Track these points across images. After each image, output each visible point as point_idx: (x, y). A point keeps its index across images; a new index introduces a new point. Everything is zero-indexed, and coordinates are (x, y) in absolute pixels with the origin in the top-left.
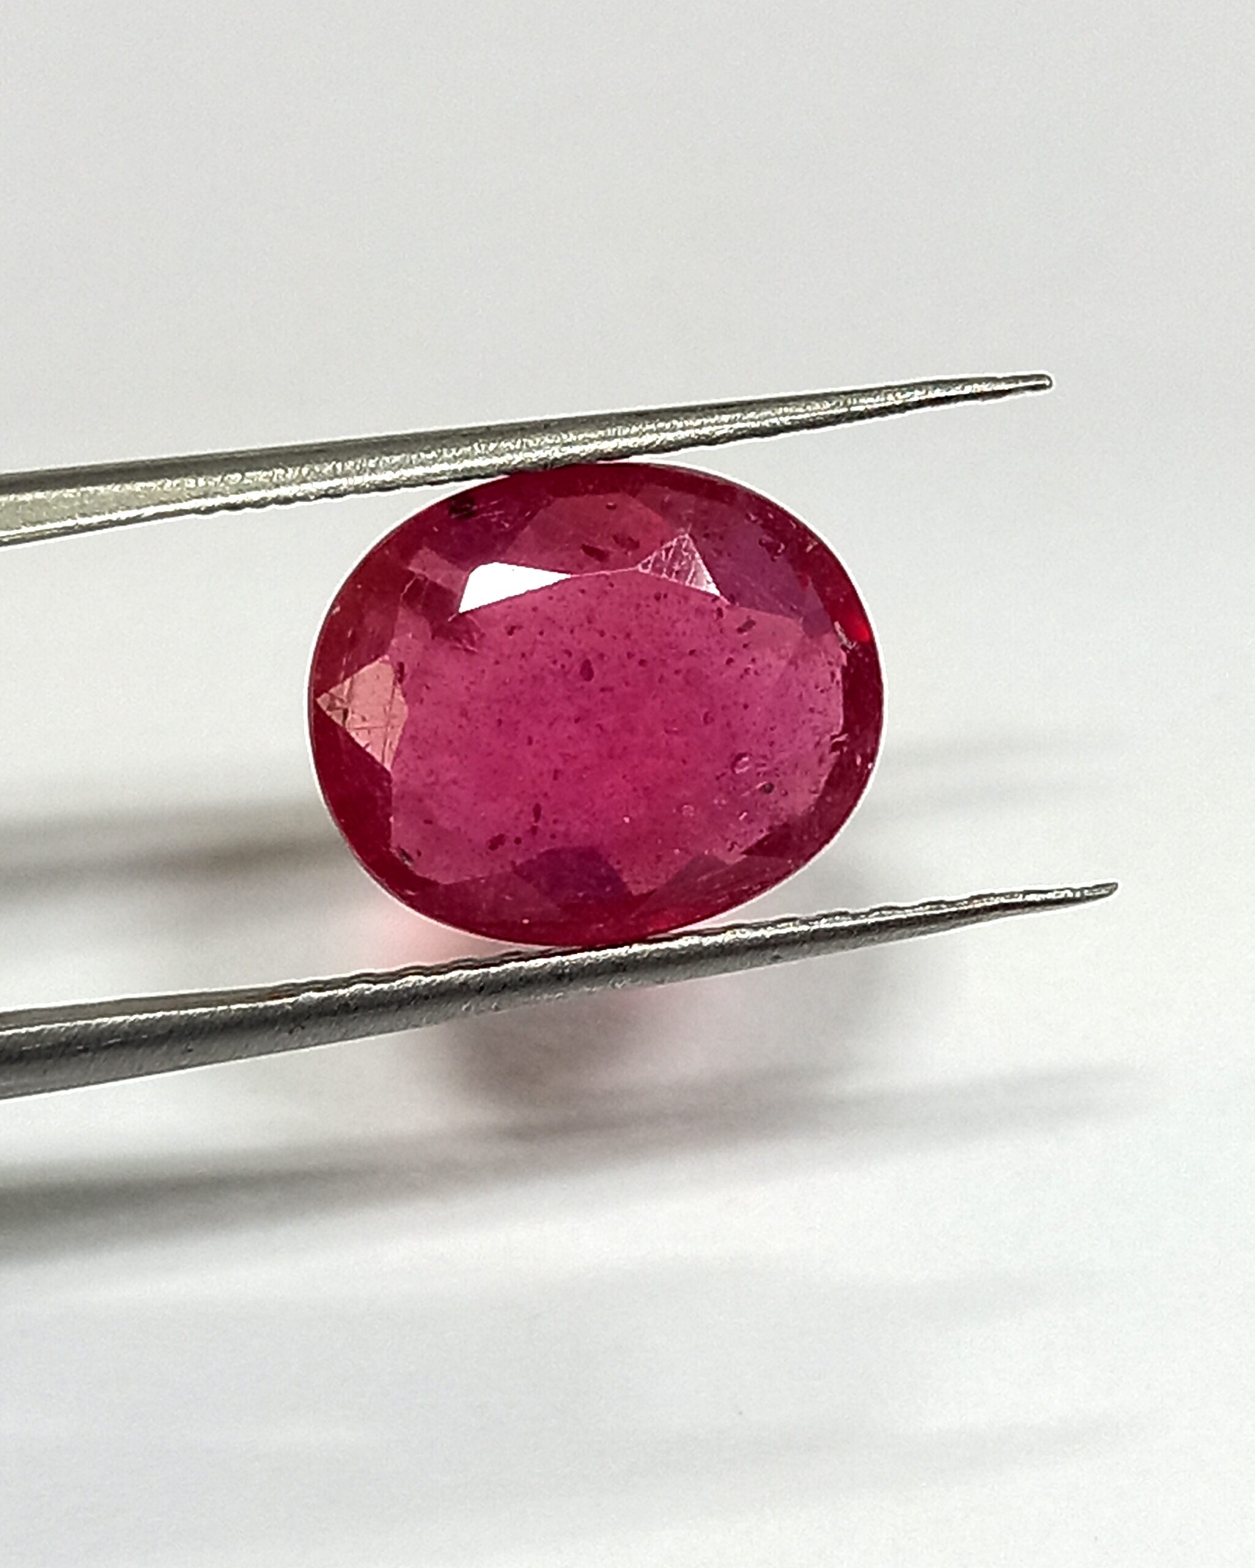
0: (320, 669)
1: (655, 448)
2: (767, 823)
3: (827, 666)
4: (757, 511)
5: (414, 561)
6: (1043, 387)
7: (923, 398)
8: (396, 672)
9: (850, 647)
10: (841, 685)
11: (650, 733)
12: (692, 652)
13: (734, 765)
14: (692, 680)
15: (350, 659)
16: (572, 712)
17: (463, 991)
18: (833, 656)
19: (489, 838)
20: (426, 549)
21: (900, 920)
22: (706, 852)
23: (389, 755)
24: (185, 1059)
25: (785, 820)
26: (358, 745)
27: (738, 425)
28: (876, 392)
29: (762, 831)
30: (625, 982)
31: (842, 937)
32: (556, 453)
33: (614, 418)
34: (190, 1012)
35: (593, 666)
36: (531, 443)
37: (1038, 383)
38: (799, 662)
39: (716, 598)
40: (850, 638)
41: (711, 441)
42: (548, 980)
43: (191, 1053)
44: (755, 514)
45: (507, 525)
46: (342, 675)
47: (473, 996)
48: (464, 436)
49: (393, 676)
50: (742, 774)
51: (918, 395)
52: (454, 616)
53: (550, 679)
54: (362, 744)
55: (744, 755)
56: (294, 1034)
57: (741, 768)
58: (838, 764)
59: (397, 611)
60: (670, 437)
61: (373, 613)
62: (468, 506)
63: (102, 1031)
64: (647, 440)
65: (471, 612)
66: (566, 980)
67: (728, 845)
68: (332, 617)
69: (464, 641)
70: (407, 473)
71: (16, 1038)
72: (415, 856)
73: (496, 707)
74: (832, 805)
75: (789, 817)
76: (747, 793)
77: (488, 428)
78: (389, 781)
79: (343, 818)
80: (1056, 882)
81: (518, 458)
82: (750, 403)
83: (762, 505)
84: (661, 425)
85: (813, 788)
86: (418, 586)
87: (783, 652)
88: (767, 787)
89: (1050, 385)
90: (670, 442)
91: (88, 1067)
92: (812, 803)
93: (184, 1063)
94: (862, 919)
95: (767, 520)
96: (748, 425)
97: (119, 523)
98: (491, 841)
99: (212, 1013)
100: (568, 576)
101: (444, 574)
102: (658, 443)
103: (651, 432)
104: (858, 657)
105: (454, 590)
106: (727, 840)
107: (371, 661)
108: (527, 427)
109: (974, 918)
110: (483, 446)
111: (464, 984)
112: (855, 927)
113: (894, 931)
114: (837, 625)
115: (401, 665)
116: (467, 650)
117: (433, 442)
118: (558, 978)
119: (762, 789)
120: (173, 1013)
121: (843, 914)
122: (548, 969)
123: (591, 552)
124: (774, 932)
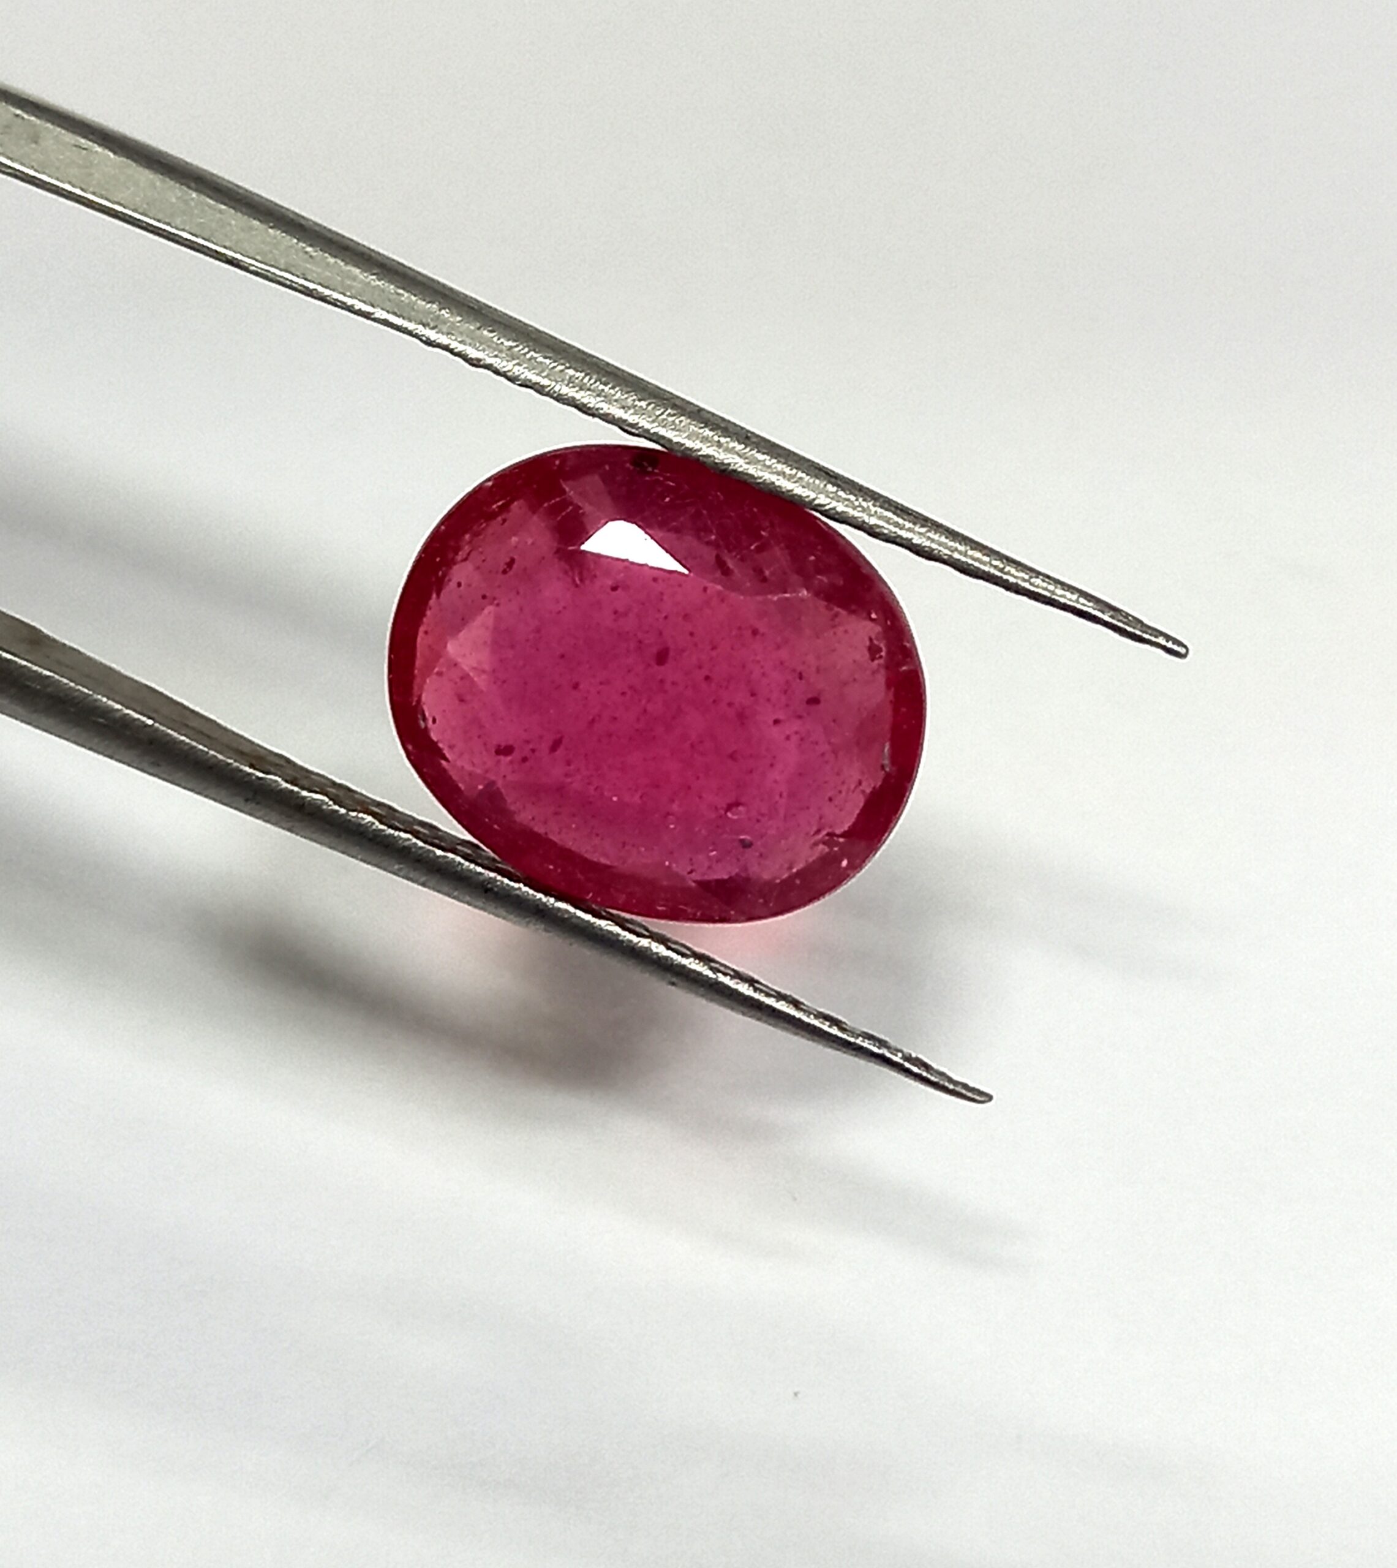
2: (733, 870)
3: (859, 773)
4: (880, 612)
5: (573, 482)
6: (1177, 654)
7: (1070, 603)
8: (506, 563)
9: (887, 769)
10: (864, 795)
12: (754, 695)
13: (729, 808)
14: (742, 717)
18: (869, 768)
19: (500, 743)
22: (667, 863)
25: (751, 876)
27: (902, 532)
29: (726, 873)
34: (176, 735)
35: (670, 654)
36: (725, 443)
37: (1176, 650)
38: (840, 753)
40: (893, 762)
45: (665, 499)
46: (467, 537)
49: (502, 565)
50: (732, 820)
51: (1069, 598)
52: (574, 549)
55: (746, 804)
57: (732, 813)
58: (823, 858)
59: (535, 513)
62: (645, 464)
63: (97, 708)
65: (598, 556)
66: (491, 896)
67: (689, 868)
68: (481, 489)
69: (575, 572)
70: (606, 408)
71: (25, 670)
72: (430, 721)
73: (568, 640)
74: (798, 888)
75: (755, 875)
76: (728, 837)
77: (701, 410)
81: (708, 451)
85: (788, 867)
86: (566, 503)
87: (831, 739)
88: (747, 843)
89: (1184, 656)
92: (780, 877)
96: (911, 536)
97: (350, 309)
98: (501, 747)
100: (686, 572)
101: (589, 505)
102: (827, 507)
104: (890, 782)
105: (589, 526)
106: (690, 864)
111: (409, 848)
114: (887, 745)
115: (512, 561)
116: (573, 578)
119: (742, 841)
120: (164, 728)
121: (751, 982)
122: (481, 878)
123: (721, 564)
124: (685, 961)
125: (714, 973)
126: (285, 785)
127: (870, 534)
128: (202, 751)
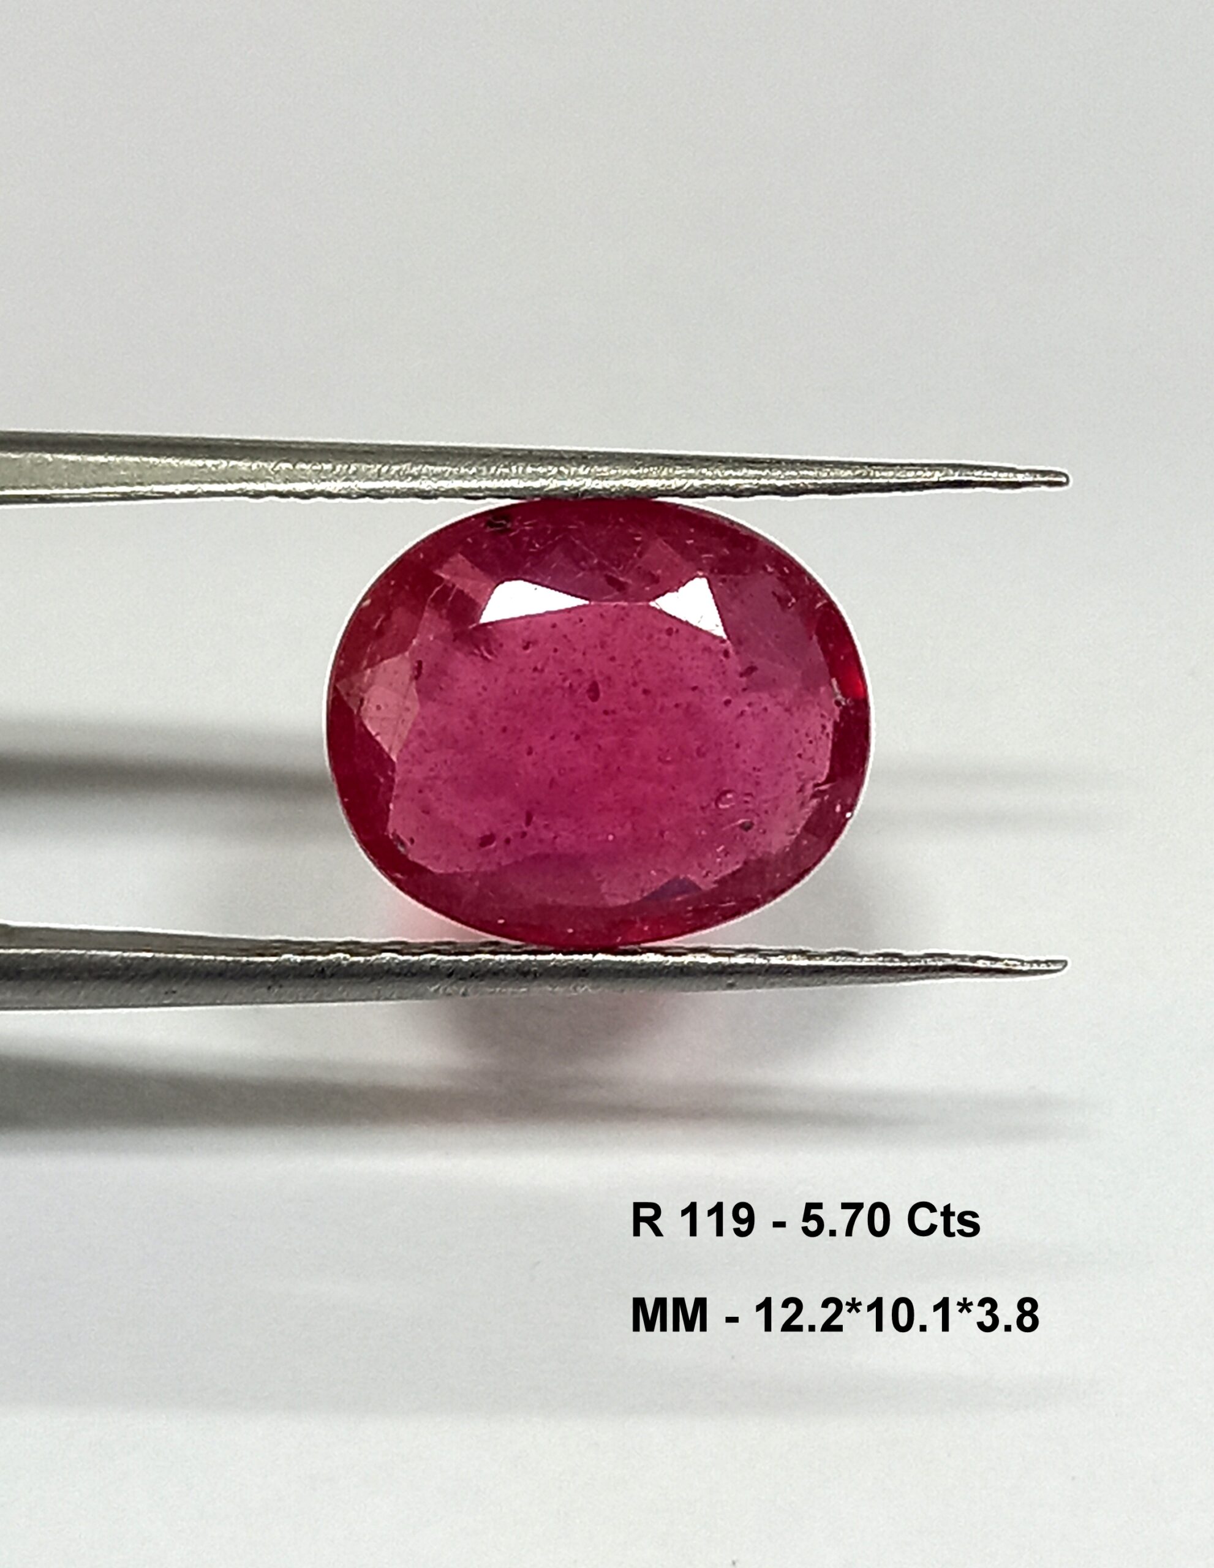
0: (343, 655)
1: (681, 492)
2: (742, 857)
3: (819, 718)
4: (774, 564)
5: (446, 566)
6: (1060, 484)
7: (942, 479)
8: (414, 668)
9: (844, 703)
10: (831, 736)
11: (644, 758)
12: (694, 688)
13: (718, 800)
14: (691, 713)
15: (374, 648)
16: (576, 727)
17: (433, 973)
18: (826, 710)
19: (480, 836)
20: (460, 557)
21: (853, 967)
22: (683, 876)
23: (397, 745)
24: (167, 999)
25: (760, 855)
26: (369, 733)
27: (763, 482)
28: (898, 467)
29: (737, 863)
30: (586, 987)
31: (794, 974)
32: (589, 484)
33: (648, 459)
34: (179, 956)
35: (600, 686)
36: (566, 471)
37: (1054, 480)
38: (794, 709)
39: (723, 641)
40: (844, 694)
41: (736, 493)
42: (514, 976)
43: (174, 995)
44: (772, 567)
45: (537, 546)
46: (365, 663)
47: (442, 979)
48: (505, 457)
49: (411, 673)
50: (725, 810)
51: (937, 476)
52: (474, 625)
53: (558, 694)
54: (373, 733)
55: (729, 791)
56: (271, 990)
57: (723, 803)
58: (818, 811)
59: (423, 611)
60: (697, 483)
61: (400, 610)
62: (504, 522)
64: (675, 483)
65: (491, 623)
66: (529, 977)
67: (704, 872)
68: (361, 610)
69: (482, 648)
70: (445, 485)
72: (409, 844)
73: (503, 713)
74: (808, 848)
75: (764, 853)
76: (728, 827)
77: (530, 451)
78: (393, 771)
79: (347, 798)
80: (1007, 951)
81: (554, 484)
82: (779, 461)
83: (781, 559)
84: (692, 471)
85: (792, 830)
86: (446, 591)
87: (780, 699)
88: (747, 825)
89: (1067, 483)
90: (697, 489)
91: (79, 993)
92: (788, 844)
93: (166, 1002)
94: (816, 960)
95: (783, 572)
96: (772, 482)
98: (482, 838)
99: (198, 961)
100: (587, 602)
101: (470, 583)
102: (685, 488)
103: (680, 477)
104: (850, 714)
105: (478, 600)
106: (703, 868)
107: (394, 655)
108: (566, 456)
109: (923, 975)
110: (521, 469)
111: (437, 966)
112: (809, 967)
113: (846, 976)
114: (834, 682)
115: (420, 663)
116: (482, 656)
117: (474, 459)
118: (523, 973)
119: (742, 826)
120: (162, 955)
121: (801, 953)
122: (515, 965)
123: (612, 582)
124: (733, 960)
125: (765, 959)
126: (299, 959)
127: (735, 496)
128: (208, 961)
